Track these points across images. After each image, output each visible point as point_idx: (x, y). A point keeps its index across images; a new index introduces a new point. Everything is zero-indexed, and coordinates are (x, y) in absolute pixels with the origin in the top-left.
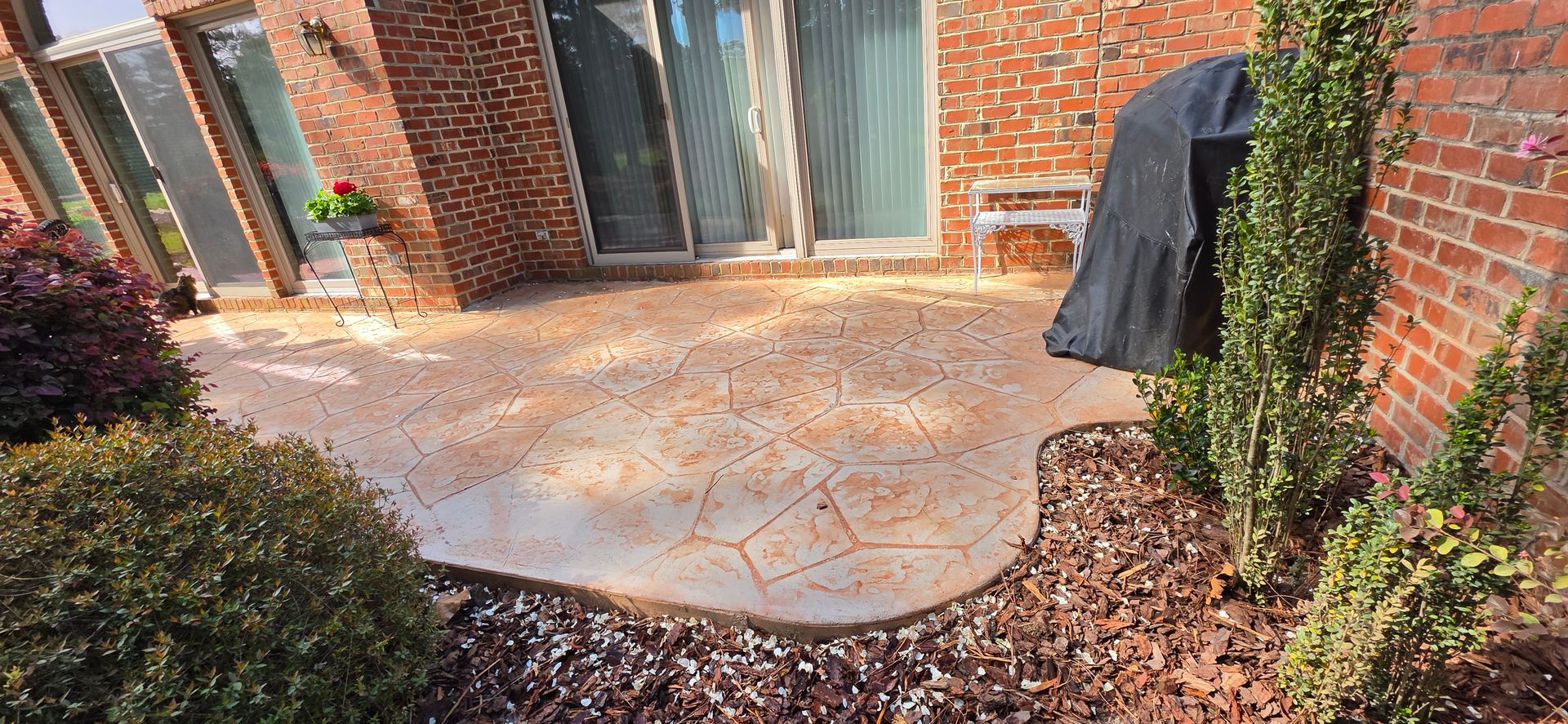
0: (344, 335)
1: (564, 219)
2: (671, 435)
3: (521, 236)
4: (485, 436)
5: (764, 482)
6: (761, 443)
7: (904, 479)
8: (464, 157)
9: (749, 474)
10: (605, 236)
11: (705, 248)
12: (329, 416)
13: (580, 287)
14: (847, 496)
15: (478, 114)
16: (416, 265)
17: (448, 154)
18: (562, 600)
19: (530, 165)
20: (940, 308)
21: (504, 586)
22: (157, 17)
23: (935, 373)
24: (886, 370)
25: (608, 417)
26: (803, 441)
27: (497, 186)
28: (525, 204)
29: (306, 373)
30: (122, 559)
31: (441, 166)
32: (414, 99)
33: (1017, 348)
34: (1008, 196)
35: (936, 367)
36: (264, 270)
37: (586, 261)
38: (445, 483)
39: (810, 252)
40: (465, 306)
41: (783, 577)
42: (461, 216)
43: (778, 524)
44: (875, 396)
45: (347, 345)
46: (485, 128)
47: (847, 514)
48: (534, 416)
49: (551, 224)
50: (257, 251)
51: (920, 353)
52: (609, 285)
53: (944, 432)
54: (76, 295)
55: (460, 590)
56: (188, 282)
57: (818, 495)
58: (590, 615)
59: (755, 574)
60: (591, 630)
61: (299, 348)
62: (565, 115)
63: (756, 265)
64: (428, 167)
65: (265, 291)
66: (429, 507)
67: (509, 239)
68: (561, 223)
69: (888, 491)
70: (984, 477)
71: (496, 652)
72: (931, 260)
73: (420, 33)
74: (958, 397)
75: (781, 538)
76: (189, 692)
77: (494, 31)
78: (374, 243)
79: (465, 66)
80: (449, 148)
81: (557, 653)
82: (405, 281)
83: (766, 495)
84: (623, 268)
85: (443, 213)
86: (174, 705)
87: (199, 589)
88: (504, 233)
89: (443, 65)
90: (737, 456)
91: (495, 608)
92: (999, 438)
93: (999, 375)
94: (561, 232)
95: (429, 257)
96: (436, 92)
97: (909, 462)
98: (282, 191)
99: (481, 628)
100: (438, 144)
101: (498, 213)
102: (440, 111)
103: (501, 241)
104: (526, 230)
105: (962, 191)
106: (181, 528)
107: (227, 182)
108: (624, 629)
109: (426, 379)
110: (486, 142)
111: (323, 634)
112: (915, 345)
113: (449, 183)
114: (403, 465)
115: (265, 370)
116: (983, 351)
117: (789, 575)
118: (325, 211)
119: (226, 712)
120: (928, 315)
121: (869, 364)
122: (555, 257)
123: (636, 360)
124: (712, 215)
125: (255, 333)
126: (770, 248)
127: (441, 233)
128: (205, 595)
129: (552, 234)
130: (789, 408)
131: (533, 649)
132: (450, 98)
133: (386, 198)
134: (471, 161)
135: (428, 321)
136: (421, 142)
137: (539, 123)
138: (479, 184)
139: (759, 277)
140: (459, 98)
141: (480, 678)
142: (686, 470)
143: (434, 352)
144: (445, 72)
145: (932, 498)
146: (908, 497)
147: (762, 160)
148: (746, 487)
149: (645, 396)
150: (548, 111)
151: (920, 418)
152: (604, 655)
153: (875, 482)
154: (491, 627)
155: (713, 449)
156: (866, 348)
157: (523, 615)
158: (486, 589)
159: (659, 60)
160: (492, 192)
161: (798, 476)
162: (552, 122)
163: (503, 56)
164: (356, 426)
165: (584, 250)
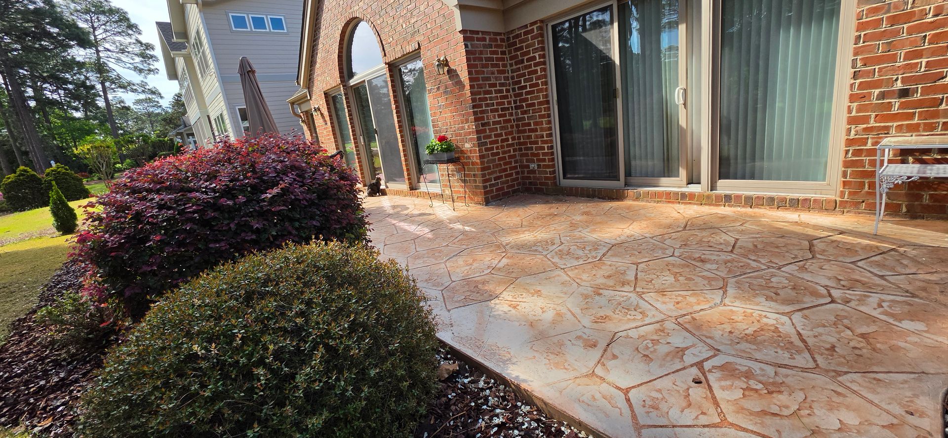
0: (431, 212)
1: (547, 158)
2: (590, 300)
3: (522, 167)
4: (483, 277)
5: (652, 349)
6: (653, 320)
7: (779, 380)
8: (499, 123)
9: (640, 340)
10: (569, 169)
11: (633, 180)
12: (417, 252)
13: (550, 198)
14: (720, 379)
15: (510, 99)
16: (468, 179)
17: (491, 121)
18: (505, 388)
19: (532, 127)
20: (833, 241)
21: (477, 369)
22: (386, 63)
23: (823, 296)
24: (771, 285)
25: (552, 280)
26: (687, 326)
27: (513, 139)
28: (527, 149)
29: (412, 228)
30: (316, 306)
31: (487, 128)
32: (479, 93)
33: (924, 289)
34: (927, 151)
35: (824, 291)
36: (406, 177)
37: (555, 184)
38: (459, 299)
39: (713, 187)
40: (487, 202)
41: (656, 426)
42: (493, 155)
43: (658, 384)
44: (758, 304)
45: (431, 217)
46: (512, 107)
47: (719, 394)
48: (511, 271)
49: (539, 160)
50: (405, 168)
51: (807, 276)
52: (567, 198)
53: (827, 349)
54: (332, 184)
55: (454, 363)
56: (379, 179)
57: (694, 371)
58: (519, 404)
59: (634, 416)
60: (518, 415)
61: (412, 216)
62: (555, 98)
63: (668, 194)
64: (481, 128)
65: (405, 187)
66: (449, 311)
67: (515, 167)
68: (544, 160)
69: (760, 386)
70: (871, 402)
71: (464, 407)
72: (828, 201)
73: (487, 59)
74: (846, 321)
75: (660, 396)
76: (324, 380)
77: (523, 54)
78: (451, 167)
79: (506, 75)
80: (492, 118)
81: (496, 421)
82: (462, 186)
83: (651, 360)
84: (577, 188)
85: (485, 153)
86: (317, 383)
87: (338, 329)
88: (513, 165)
89: (496, 75)
90: (634, 325)
91: (469, 379)
92: (893, 369)
93: (897, 310)
94: (544, 165)
95: (474, 175)
96: (490, 89)
97: (785, 366)
98: (419, 140)
99: (460, 389)
100: (487, 116)
101: (512, 153)
102: (491, 99)
103: (511, 169)
104: (525, 163)
105: (869, 146)
106: (339, 297)
107: (399, 135)
108: (538, 421)
109: (462, 240)
110: (511, 114)
111: (382, 369)
112: (803, 269)
113: (490, 137)
114: (442, 284)
115: (397, 224)
116: (879, 285)
117: (661, 427)
118: (433, 150)
119: (336, 394)
120: (819, 246)
121: (756, 278)
122: (538, 180)
123: (575, 247)
124: (641, 159)
125: (398, 206)
126: (681, 183)
127: (482, 163)
128: (340, 333)
129: (539, 166)
130: (680, 299)
131: (484, 413)
132: (497, 92)
133: (459, 144)
134: (502, 125)
135: (469, 209)
136: (479, 115)
137: (540, 103)
138: (504, 137)
139: (669, 202)
140: (501, 91)
141: (453, 419)
142: (595, 326)
143: (468, 226)
144: (496, 78)
145: (807, 405)
146: (780, 396)
147: (683, 122)
148: (637, 349)
149: (577, 271)
150: (546, 96)
151: (801, 332)
152: (522, 433)
153: (748, 375)
154: (465, 391)
155: (617, 316)
156: (754, 264)
157: (482, 390)
158: (467, 366)
159: (617, 62)
160: (510, 142)
161: (680, 352)
162: (548, 102)
163: (526, 67)
164: (426, 259)
165: (555, 176)
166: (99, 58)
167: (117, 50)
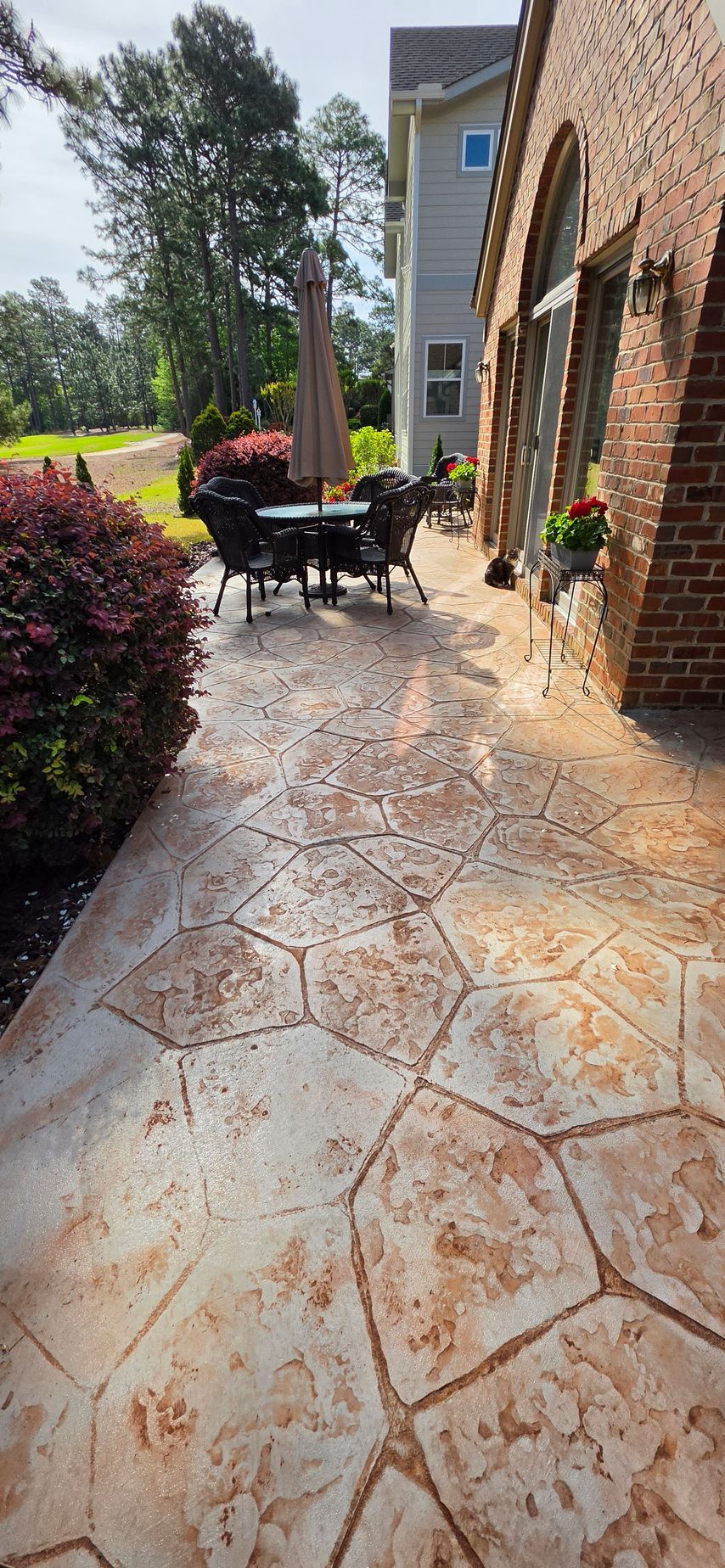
12: (322, 781)
16: (614, 628)
22: (578, 265)
31: (707, 505)
32: (719, 392)
42: (699, 587)
61: (464, 671)
65: (537, 587)
100: (720, 469)
113: (707, 533)
115: (413, 682)
133: (627, 533)
136: (693, 463)
166: (335, 234)
167: (359, 219)
